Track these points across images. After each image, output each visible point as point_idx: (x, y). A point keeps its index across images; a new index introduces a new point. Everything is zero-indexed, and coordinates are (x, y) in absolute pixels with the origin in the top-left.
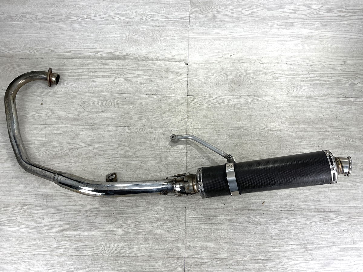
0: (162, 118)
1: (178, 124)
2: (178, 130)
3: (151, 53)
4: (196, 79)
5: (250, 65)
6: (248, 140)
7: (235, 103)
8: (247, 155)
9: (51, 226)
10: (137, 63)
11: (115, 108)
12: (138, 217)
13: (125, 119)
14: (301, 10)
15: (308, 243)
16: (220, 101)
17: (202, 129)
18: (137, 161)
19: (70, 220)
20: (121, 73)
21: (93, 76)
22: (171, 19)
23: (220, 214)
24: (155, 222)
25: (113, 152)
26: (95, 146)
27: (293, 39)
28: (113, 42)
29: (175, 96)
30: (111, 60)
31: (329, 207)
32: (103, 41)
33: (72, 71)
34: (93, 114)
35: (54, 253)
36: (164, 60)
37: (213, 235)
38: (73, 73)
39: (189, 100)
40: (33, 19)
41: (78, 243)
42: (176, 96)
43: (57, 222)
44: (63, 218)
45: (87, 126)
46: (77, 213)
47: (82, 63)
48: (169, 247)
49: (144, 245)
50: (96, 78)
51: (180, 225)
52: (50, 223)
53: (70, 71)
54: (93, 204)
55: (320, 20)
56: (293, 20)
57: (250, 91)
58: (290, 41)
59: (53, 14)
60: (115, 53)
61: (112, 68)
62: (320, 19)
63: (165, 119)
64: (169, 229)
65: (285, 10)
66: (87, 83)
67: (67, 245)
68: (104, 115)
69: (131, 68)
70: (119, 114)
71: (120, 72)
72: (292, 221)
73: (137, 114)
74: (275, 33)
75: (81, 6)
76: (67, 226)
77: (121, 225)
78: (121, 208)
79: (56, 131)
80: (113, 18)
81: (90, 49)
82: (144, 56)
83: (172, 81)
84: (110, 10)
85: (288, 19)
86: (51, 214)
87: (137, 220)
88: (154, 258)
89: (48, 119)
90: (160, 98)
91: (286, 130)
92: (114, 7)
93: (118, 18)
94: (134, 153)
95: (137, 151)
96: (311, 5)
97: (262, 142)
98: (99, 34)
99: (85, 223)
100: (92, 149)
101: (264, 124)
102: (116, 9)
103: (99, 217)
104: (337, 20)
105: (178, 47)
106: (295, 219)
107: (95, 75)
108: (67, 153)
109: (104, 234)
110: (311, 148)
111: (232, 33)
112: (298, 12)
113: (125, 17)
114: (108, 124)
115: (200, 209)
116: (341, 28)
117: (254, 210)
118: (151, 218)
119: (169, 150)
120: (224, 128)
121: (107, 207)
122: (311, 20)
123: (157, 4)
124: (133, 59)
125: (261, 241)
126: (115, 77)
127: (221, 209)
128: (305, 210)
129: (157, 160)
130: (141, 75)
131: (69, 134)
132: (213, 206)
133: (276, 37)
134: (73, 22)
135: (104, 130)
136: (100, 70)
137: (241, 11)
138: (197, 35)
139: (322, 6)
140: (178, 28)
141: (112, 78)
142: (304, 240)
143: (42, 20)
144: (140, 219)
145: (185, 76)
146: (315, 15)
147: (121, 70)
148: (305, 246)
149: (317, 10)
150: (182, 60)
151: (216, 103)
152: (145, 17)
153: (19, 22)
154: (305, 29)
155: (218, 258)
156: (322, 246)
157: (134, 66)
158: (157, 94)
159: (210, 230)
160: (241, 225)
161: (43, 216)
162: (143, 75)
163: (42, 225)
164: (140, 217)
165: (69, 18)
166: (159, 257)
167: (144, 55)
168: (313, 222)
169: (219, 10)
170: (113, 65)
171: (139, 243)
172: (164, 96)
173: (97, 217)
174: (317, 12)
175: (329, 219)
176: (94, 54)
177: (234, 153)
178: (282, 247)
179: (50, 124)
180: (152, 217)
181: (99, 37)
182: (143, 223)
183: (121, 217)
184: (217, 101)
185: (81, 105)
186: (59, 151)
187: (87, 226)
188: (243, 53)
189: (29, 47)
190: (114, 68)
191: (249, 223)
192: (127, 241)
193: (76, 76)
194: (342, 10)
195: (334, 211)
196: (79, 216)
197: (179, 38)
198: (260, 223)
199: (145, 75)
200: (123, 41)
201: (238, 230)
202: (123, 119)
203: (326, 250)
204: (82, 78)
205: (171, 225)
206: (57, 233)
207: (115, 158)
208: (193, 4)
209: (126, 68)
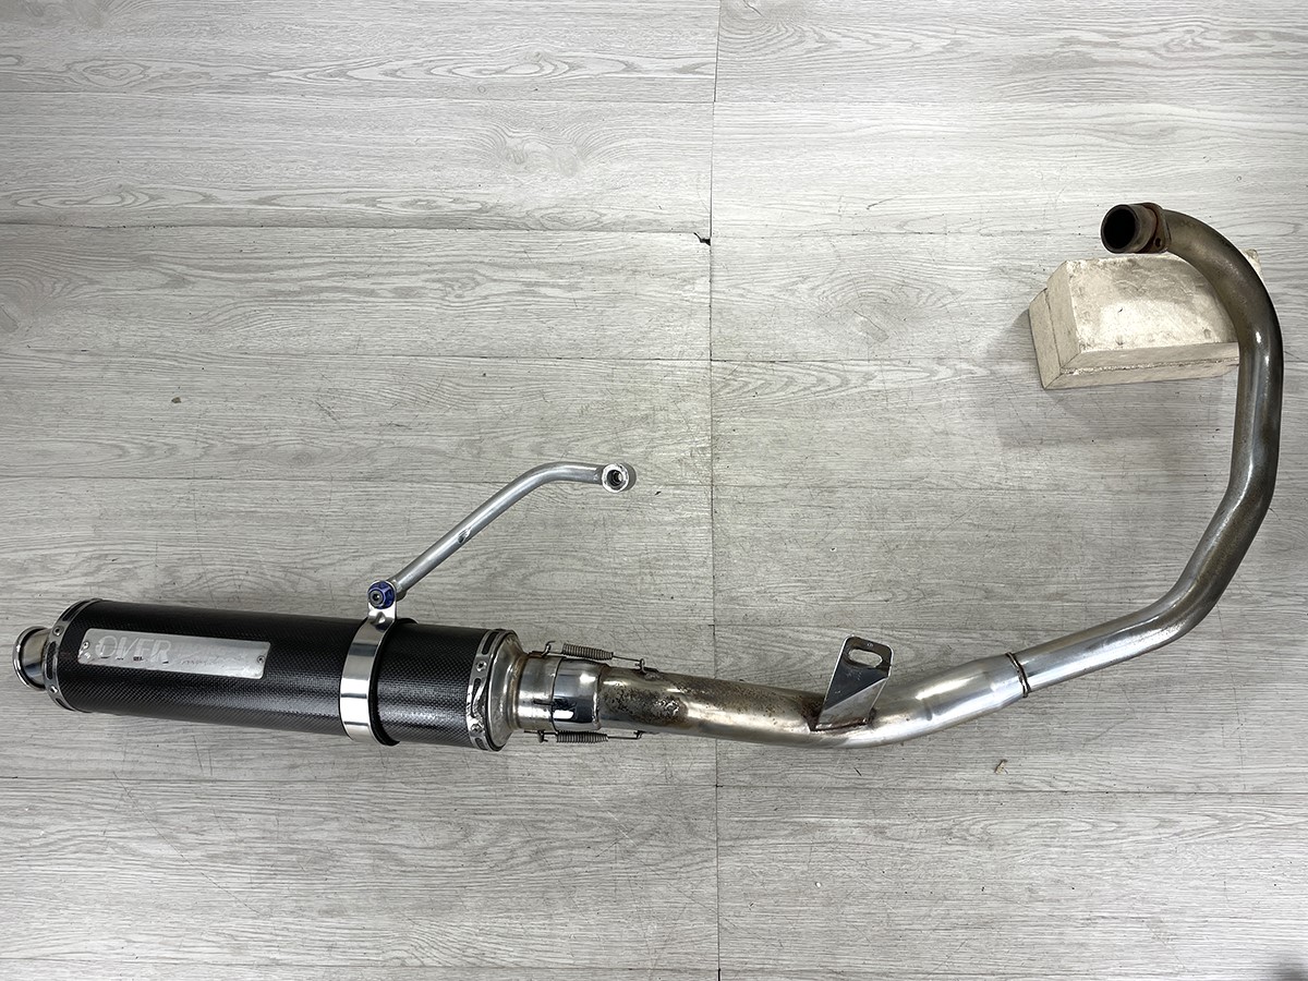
0: (619, 449)
1: (681, 473)
2: (678, 492)
3: (573, 199)
4: (742, 296)
5: (942, 244)
6: (938, 529)
7: (889, 385)
8: (937, 584)
9: (233, 858)
10: (520, 238)
11: (448, 411)
12: (543, 821)
13: (484, 452)
14: (1136, 35)
15: (1165, 912)
16: (834, 381)
17: (769, 487)
18: (532, 613)
19: (300, 837)
20: (465, 281)
21: (359, 292)
22: (648, 71)
23: (843, 806)
24: (607, 839)
25: (445, 580)
26: (380, 558)
27: (1104, 141)
28: (431, 163)
29: (665, 363)
30: (426, 231)
31: (1238, 775)
32: (392, 157)
33: (283, 274)
34: (367, 436)
35: (248, 959)
36: (619, 228)
37: (819, 885)
38: (285, 281)
39: (717, 377)
40: (133, 78)
41: (333, 922)
42: (669, 363)
43: (252, 845)
44: (275, 829)
45: (346, 483)
46: (324, 809)
47: (319, 241)
48: (661, 930)
49: (571, 926)
50: (373, 299)
51: (699, 850)
52: (225, 848)
53: (277, 274)
54: (381, 775)
55: (1208, 71)
56: (1105, 70)
57: (945, 340)
58: (1092, 148)
59: (205, 60)
60: (441, 202)
61: (429, 260)
62: (1206, 67)
63: (631, 450)
64: (657, 864)
65: (1075, 33)
66: (340, 320)
67: (293, 926)
68: (408, 439)
69: (499, 260)
70: (462, 433)
71: (459, 275)
72: (1104, 832)
73: (529, 434)
74: (1038, 117)
75: (309, 30)
76: (289, 857)
77: (485, 854)
78: (483, 788)
79: (233, 504)
80: (429, 72)
81: (346, 190)
82: (550, 211)
83: (654, 305)
84: (419, 43)
85: (1085, 67)
86: (230, 815)
87: (542, 834)
88: (609, 972)
89: (202, 456)
90: (610, 371)
91: (1078, 487)
92: (434, 34)
93: (450, 71)
94: (522, 582)
95: (531, 575)
96: (1174, 14)
97: (992, 533)
98: (377, 131)
99: (352, 846)
100: (367, 567)
101: (998, 465)
102: (440, 40)
103: (404, 824)
104: (1268, 68)
105: (672, 178)
106: (1118, 822)
107: (367, 286)
108: (276, 583)
109: (426, 886)
110: (1174, 555)
111: (876, 122)
112: (1126, 42)
113: (473, 69)
114: (423, 472)
115: (770, 791)
116: (1282, 98)
117: (966, 792)
118: (595, 826)
119: (651, 568)
120: (848, 485)
121: (430, 786)
122: (1173, 69)
123: (593, 17)
124: (506, 226)
125: (995, 904)
126: (440, 294)
127: (847, 788)
128: (1151, 789)
129: (607, 609)
130: (537, 284)
131: (281, 512)
132: (818, 778)
133: (1041, 135)
134: (282, 89)
135: (408, 496)
136: (385, 271)
137: (909, 40)
138: (744, 130)
139: (1215, 17)
140: (671, 106)
141: (433, 298)
142: (1149, 902)
143: (167, 83)
144: (552, 829)
145: (702, 285)
146: (1186, 49)
147: (464, 266)
148: (1155, 923)
149: (1195, 34)
150: (690, 225)
151: (818, 389)
152: (548, 69)
153: (79, 90)
154: (1147, 102)
155: (838, 970)
156: (1215, 919)
157: (510, 252)
158: (597, 355)
159: (806, 868)
160: (920, 846)
161: (199, 820)
162: (545, 284)
163: (197, 854)
164: (551, 822)
165: (265, 74)
166: (624, 969)
167: (547, 208)
168: (1183, 832)
169: (827, 34)
170: (433, 250)
171: (550, 916)
172: (625, 365)
173: (396, 823)
174: (1198, 40)
175: (1239, 820)
176: (362, 207)
177: (889, 576)
178: (1071, 926)
179: (212, 478)
180: (595, 822)
181: (378, 144)
182: (564, 843)
183: (483, 821)
184: (821, 381)
185: (321, 402)
186: (249, 578)
187: (362, 858)
188: (915, 196)
189: (121, 186)
190: (438, 260)
191: (950, 842)
192: (508, 910)
193: (298, 293)
194: (1290, 31)
195: (1259, 792)
196: (332, 819)
197: (678, 142)
198: (987, 841)
199: (553, 286)
200: (468, 156)
201: (908, 866)
202: (475, 452)
203: (1228, 936)
204: (320, 301)
205: (665, 850)
206: (253, 885)
207: (453, 602)
208: (728, 15)
209: (480, 259)
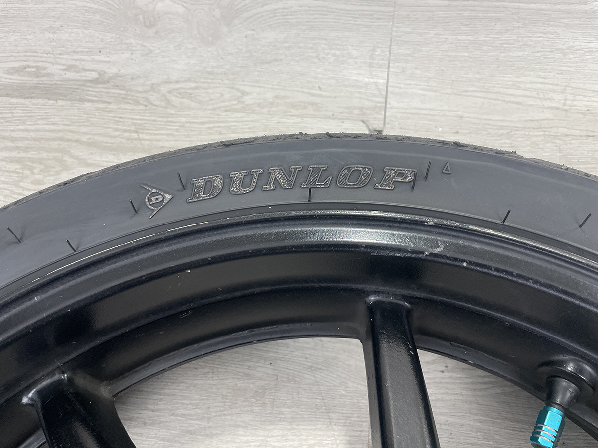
3: (210, 73)
10: (134, 115)
28: (48, 24)
30: (22, 100)
36: (265, 110)
60: (53, 69)
71: (45, 155)
105: (338, 53)
147: (55, 144)
170: (24, 123)
209: (76, 137)
